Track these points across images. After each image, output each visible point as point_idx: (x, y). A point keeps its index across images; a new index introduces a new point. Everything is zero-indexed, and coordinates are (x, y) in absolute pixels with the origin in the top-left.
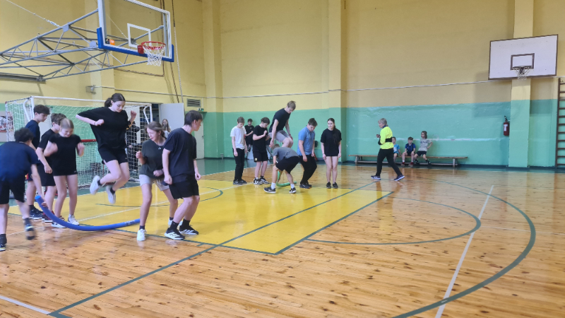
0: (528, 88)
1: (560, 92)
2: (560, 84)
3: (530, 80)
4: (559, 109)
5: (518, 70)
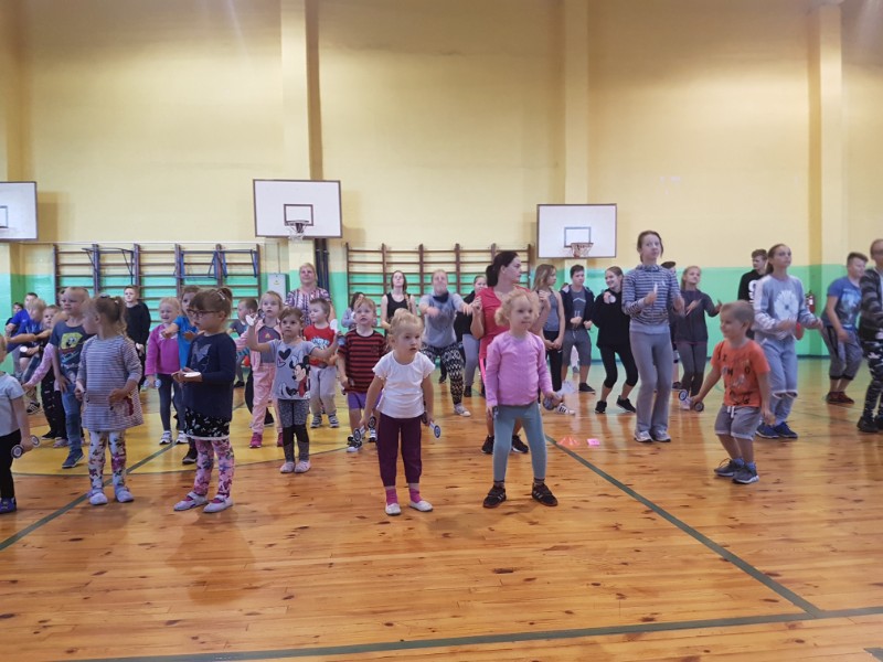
0: (5, 257)
1: (57, 265)
2: (57, 254)
3: (7, 245)
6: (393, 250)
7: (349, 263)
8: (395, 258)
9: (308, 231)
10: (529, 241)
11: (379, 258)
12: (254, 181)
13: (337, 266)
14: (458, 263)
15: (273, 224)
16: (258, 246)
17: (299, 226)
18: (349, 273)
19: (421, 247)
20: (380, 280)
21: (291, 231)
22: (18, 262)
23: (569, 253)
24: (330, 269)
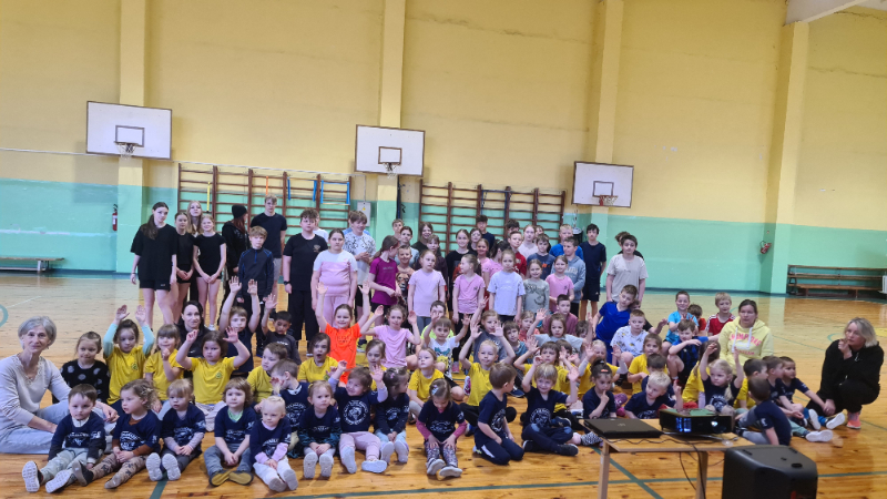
0: (139, 171)
1: (180, 181)
2: (180, 171)
3: (141, 161)
4: (179, 201)
5: (125, 147)
6: (457, 187)
7: (422, 195)
8: (457, 194)
9: (397, 170)
10: (563, 188)
11: (445, 193)
12: (357, 126)
13: (411, 198)
14: (507, 202)
15: (368, 162)
16: (350, 177)
17: (390, 165)
18: (421, 205)
19: (480, 186)
20: (444, 210)
21: (383, 169)
22: (147, 176)
23: (596, 201)
24: (405, 199)
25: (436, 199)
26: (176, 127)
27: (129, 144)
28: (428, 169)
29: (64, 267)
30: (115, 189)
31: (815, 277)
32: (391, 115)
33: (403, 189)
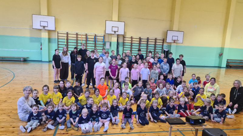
0: (47, 34)
1: (58, 36)
2: (58, 33)
3: (47, 31)
4: (58, 42)
5: (43, 27)
6: (134, 38)
7: (124, 40)
8: (134, 40)
9: (117, 33)
10: (164, 38)
11: (130, 39)
12: (106, 21)
13: (121, 41)
14: (148, 42)
15: (109, 31)
16: (104, 35)
17: (115, 32)
18: (124, 43)
19: (140, 37)
20: (130, 44)
21: (113, 33)
22: (49, 35)
23: (173, 41)
24: (119, 41)
25: (128, 41)
26: (56, 21)
27: (44, 26)
28: (126, 33)
29: (28, 60)
30: (41, 38)
31: (234, 62)
32: (115, 17)
33: (118, 38)
